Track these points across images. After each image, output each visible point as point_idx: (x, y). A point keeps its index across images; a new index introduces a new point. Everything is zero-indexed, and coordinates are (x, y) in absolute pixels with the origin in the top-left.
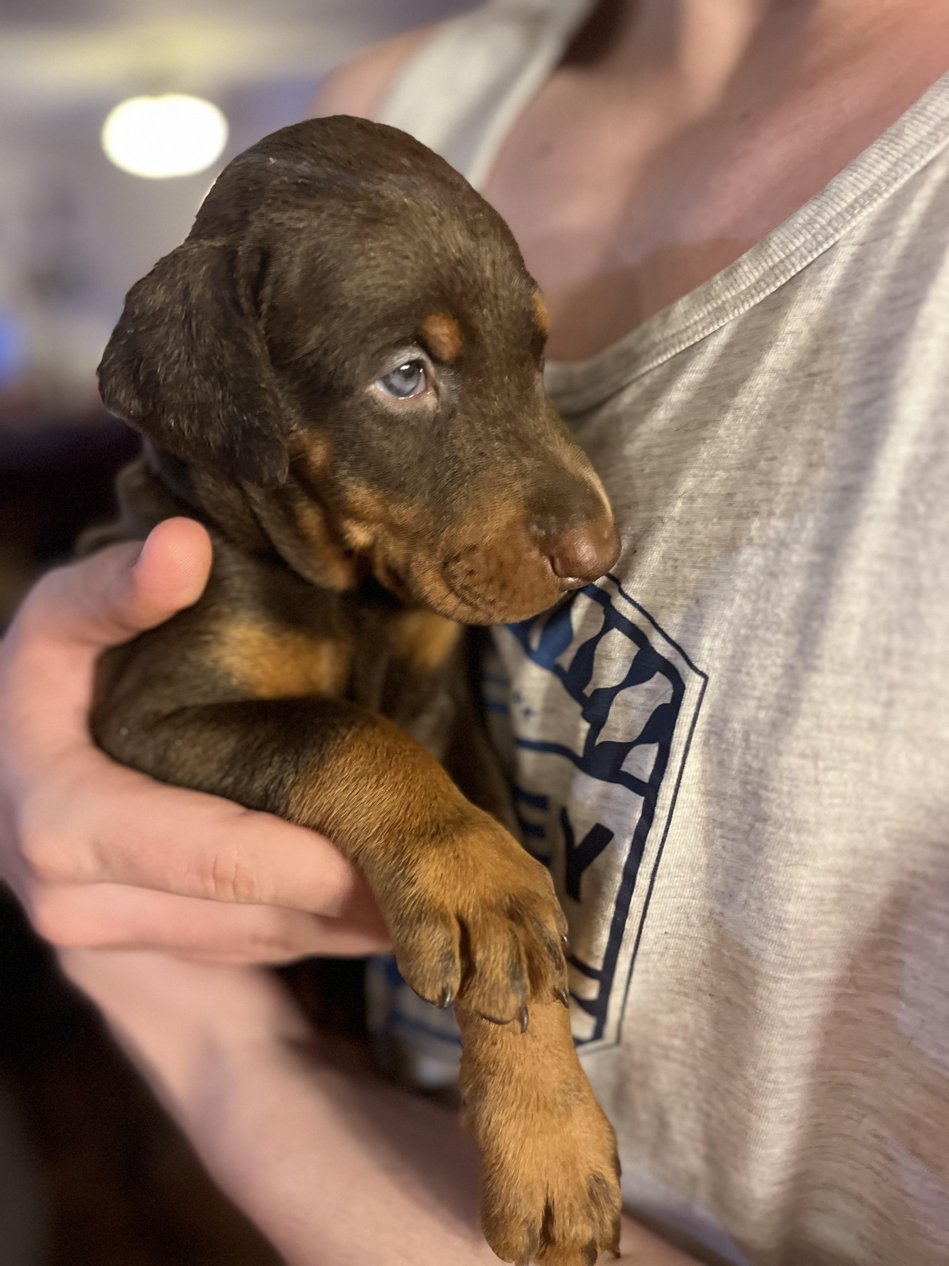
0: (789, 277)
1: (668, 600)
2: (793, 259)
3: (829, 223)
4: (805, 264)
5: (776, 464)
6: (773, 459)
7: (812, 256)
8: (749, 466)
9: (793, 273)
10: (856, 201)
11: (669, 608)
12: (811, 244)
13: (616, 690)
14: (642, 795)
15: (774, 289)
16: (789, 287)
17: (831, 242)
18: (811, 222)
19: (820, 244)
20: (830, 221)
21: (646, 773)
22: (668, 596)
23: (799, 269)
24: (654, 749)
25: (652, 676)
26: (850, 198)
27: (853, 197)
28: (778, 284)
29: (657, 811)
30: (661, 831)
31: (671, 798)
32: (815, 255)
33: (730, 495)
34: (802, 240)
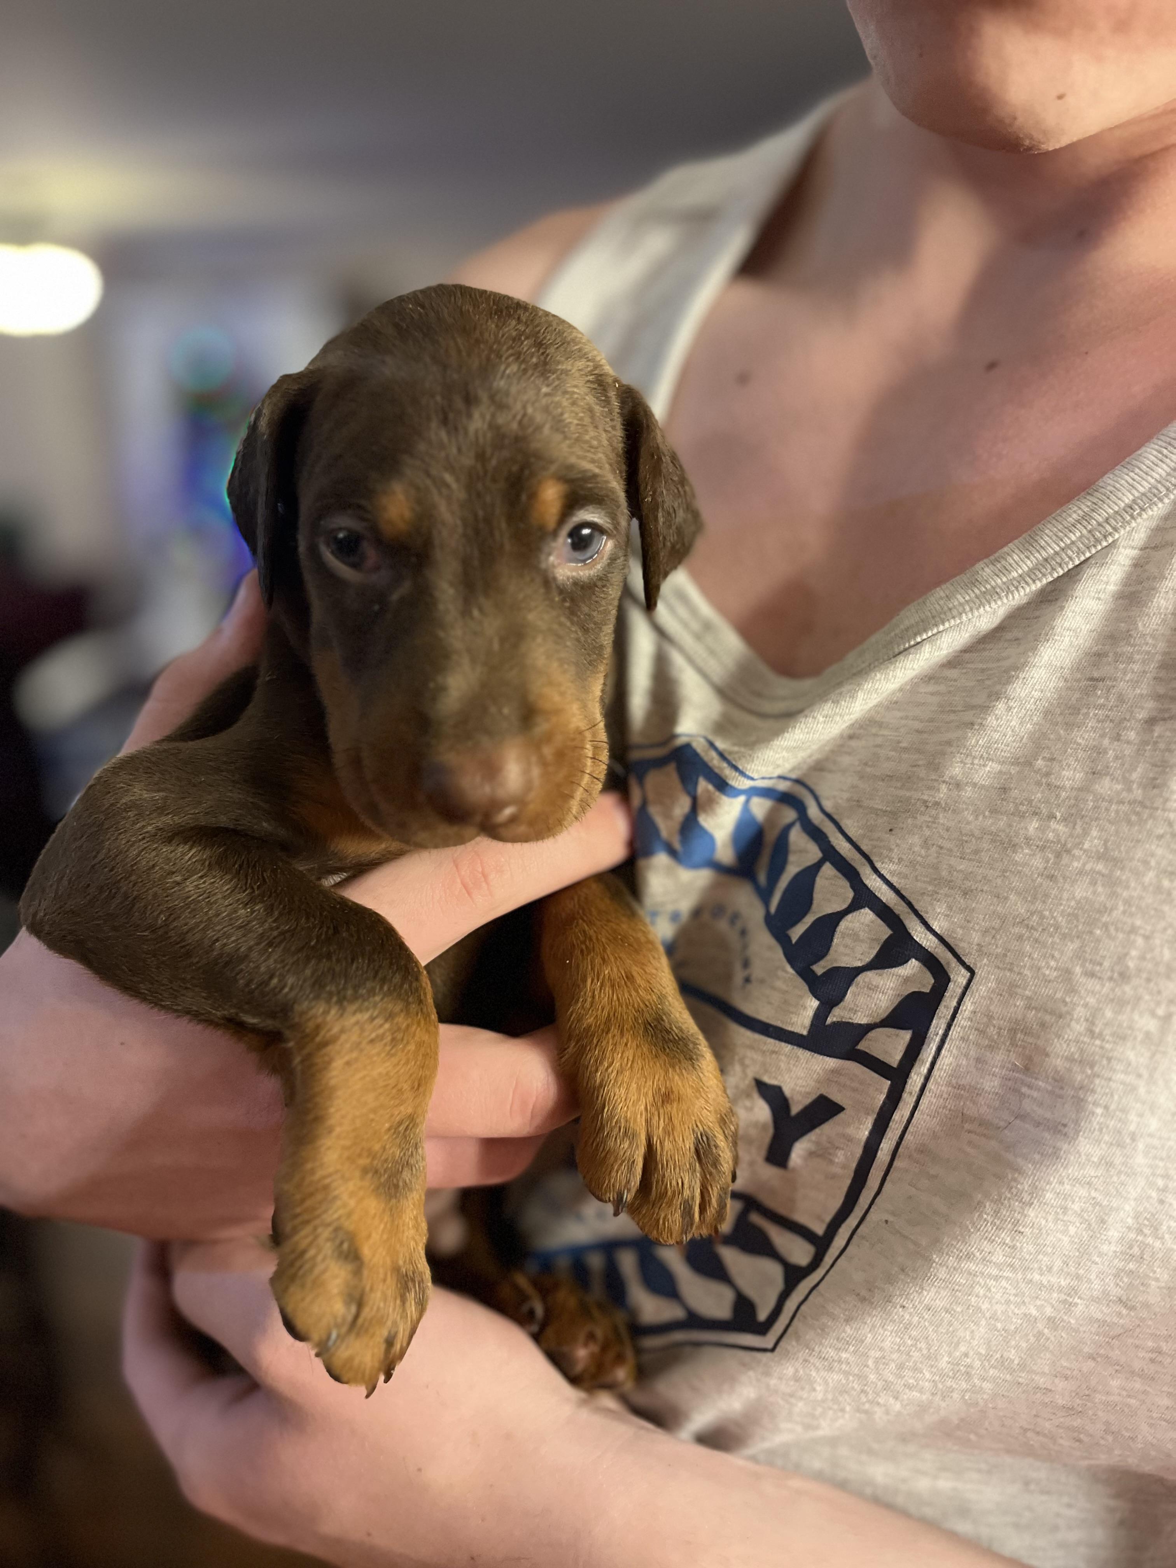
0: (1066, 570)
1: (930, 888)
2: (1070, 552)
3: (1107, 520)
4: (1082, 558)
5: (1056, 766)
6: (1052, 759)
7: (1090, 552)
8: (1024, 762)
9: (1071, 566)
10: (1134, 501)
11: (932, 895)
12: (1088, 539)
13: (859, 971)
14: (888, 1079)
15: (1051, 579)
16: (1066, 579)
17: (1110, 540)
18: (1086, 517)
19: (1098, 541)
20: (1107, 519)
21: (894, 1058)
22: (930, 883)
23: (1077, 562)
24: (906, 1036)
25: (907, 962)
26: (1128, 499)
27: (1131, 497)
28: (1056, 575)
29: (905, 1095)
30: (907, 1114)
31: (919, 1085)
32: (1093, 551)
33: (1004, 790)
34: (1078, 534)
